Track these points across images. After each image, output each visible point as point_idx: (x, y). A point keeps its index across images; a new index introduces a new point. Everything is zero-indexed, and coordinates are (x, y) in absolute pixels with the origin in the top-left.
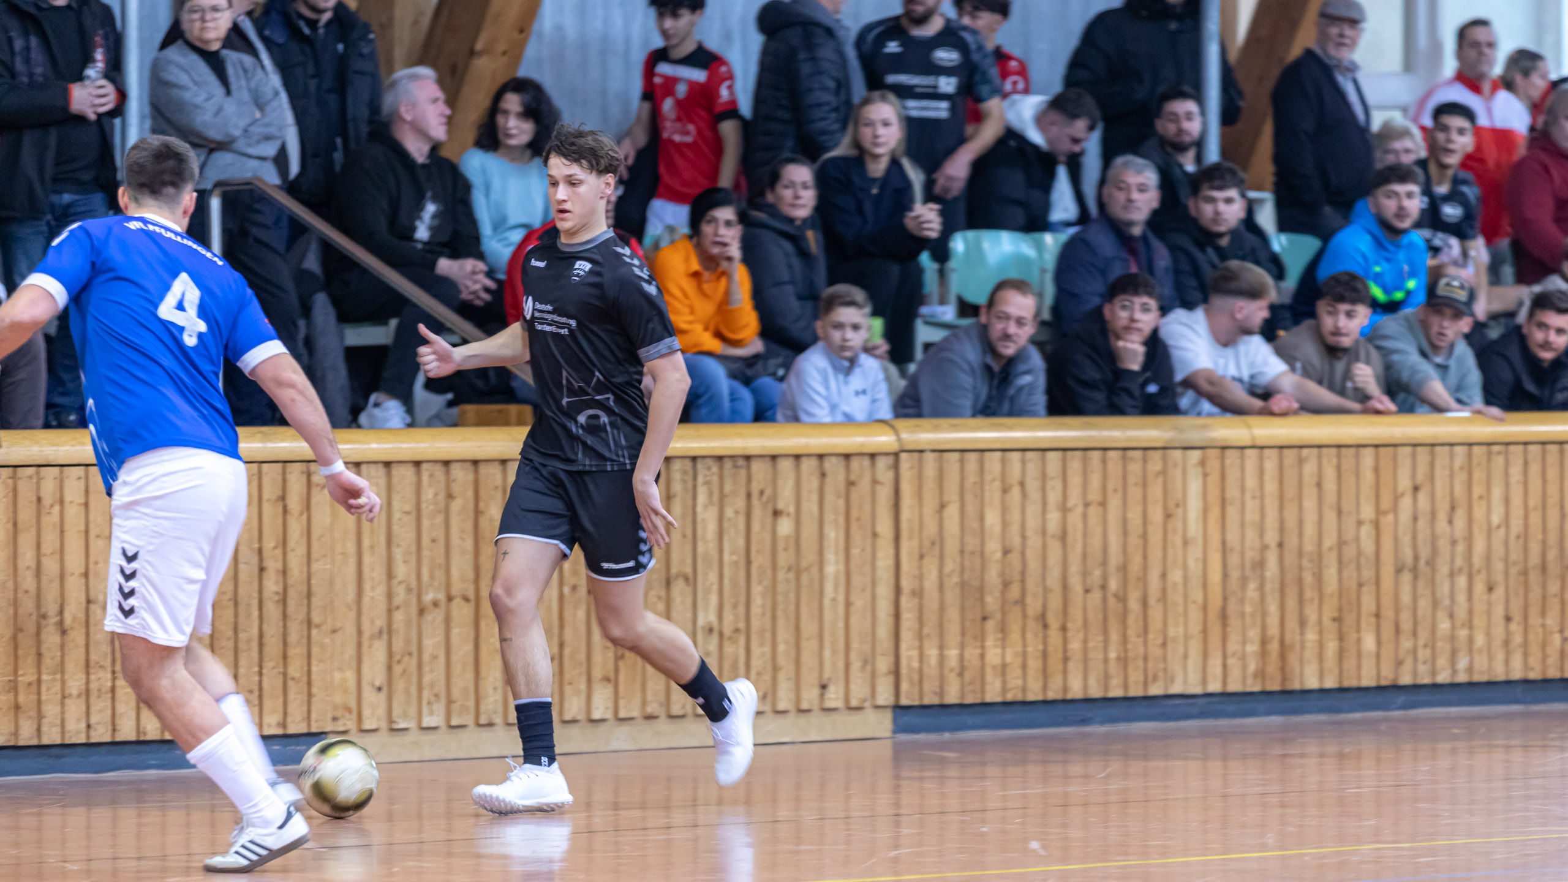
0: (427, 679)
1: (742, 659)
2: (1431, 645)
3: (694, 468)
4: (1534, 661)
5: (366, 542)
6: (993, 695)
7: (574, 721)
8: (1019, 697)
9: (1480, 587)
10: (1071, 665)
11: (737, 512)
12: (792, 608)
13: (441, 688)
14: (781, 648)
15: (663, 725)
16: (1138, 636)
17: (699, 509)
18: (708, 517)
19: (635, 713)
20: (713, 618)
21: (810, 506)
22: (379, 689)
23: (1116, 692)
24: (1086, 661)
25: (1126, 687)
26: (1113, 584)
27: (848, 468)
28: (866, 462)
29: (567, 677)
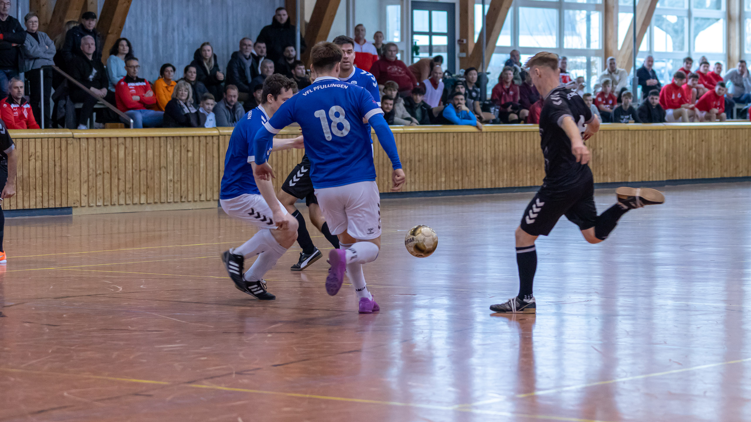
0: (98, 193)
1: (179, 188)
3: (167, 139)
5: (82, 158)
7: (136, 204)
11: (178, 151)
12: (192, 175)
13: (102, 196)
14: (189, 185)
15: (159, 205)
17: (168, 150)
18: (170, 152)
19: (152, 202)
20: (172, 177)
21: (197, 149)
22: (86, 196)
27: (206, 139)
28: (211, 138)
29: (134, 192)
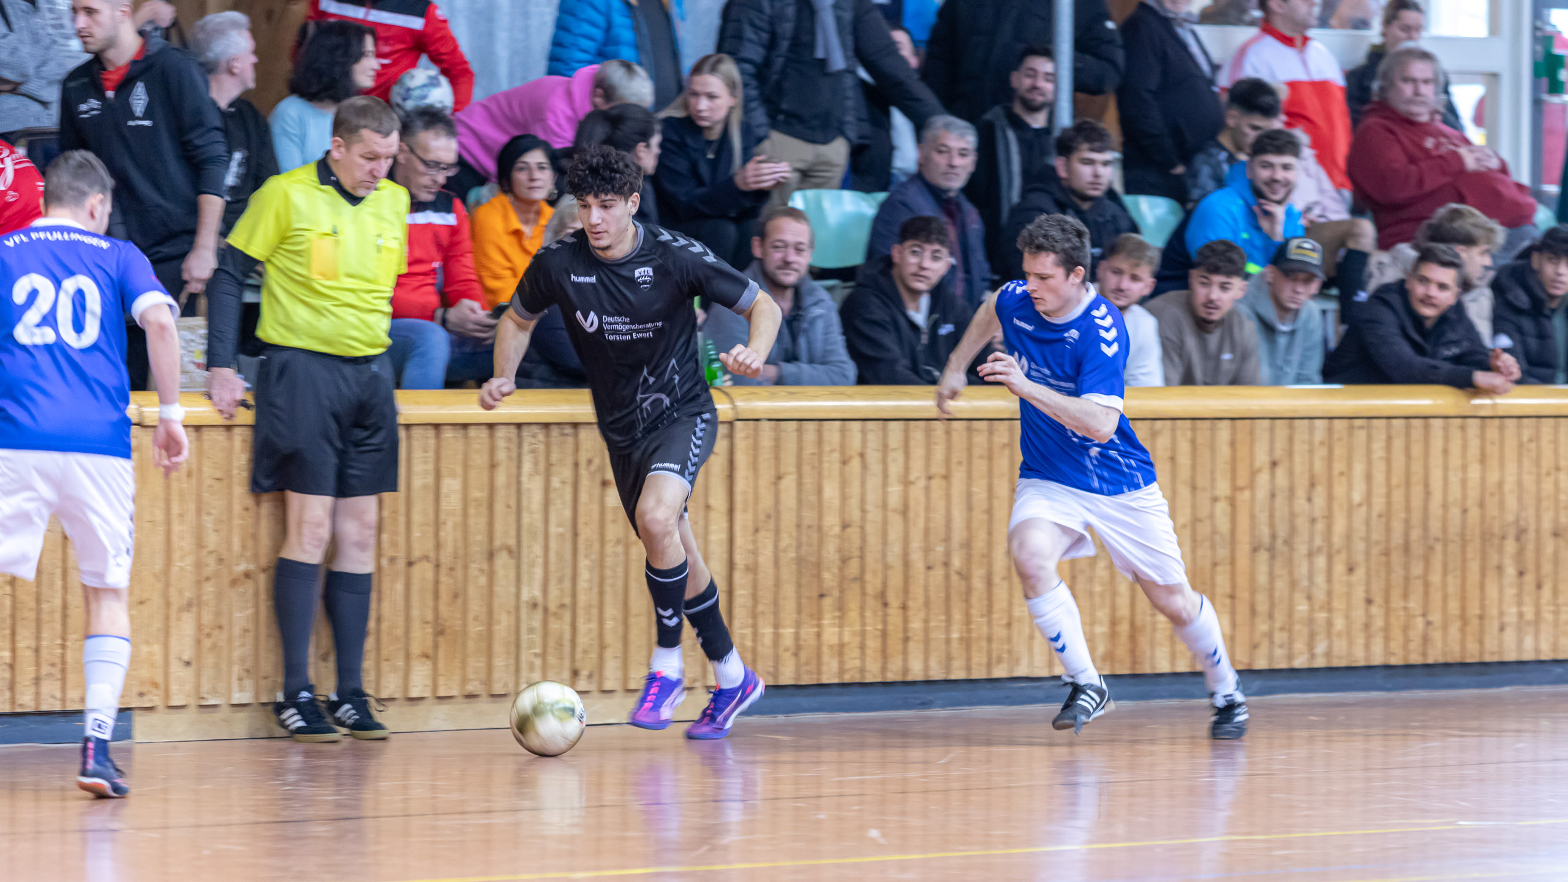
0: (234, 654)
1: (567, 636)
2: (1288, 628)
3: (519, 436)
4: (1396, 645)
5: (175, 509)
6: (829, 676)
7: (391, 700)
8: (857, 679)
9: (1339, 568)
10: (912, 645)
11: (563, 482)
12: (620, 583)
13: (249, 663)
14: (609, 624)
16: (982, 616)
17: (524, 479)
18: (533, 487)
19: (455, 692)
20: (537, 593)
22: (188, 664)
23: (958, 674)
24: (927, 641)
25: (968, 668)
26: (957, 562)
29: (384, 652)
